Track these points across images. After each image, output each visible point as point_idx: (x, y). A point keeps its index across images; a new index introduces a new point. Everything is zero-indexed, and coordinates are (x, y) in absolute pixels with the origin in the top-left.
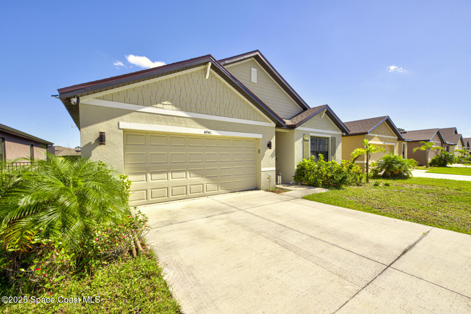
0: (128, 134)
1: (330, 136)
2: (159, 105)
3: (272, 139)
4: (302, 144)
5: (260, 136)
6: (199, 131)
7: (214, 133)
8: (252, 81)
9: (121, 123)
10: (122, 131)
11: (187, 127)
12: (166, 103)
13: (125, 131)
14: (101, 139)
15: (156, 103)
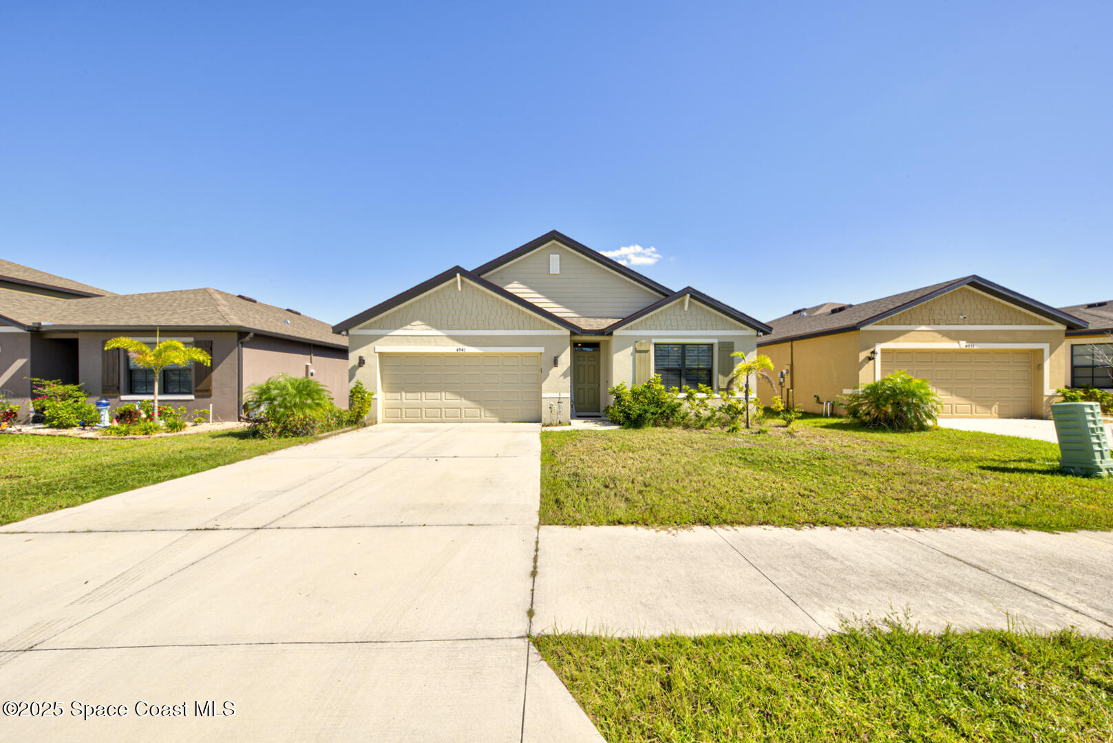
0: (382, 355)
1: (715, 341)
2: (409, 327)
3: (564, 354)
4: (631, 357)
5: (542, 350)
6: (451, 348)
7: (470, 350)
8: (551, 272)
9: (376, 347)
10: (377, 354)
11: (437, 345)
12: (415, 323)
13: (381, 354)
14: (362, 362)
15: (406, 325)
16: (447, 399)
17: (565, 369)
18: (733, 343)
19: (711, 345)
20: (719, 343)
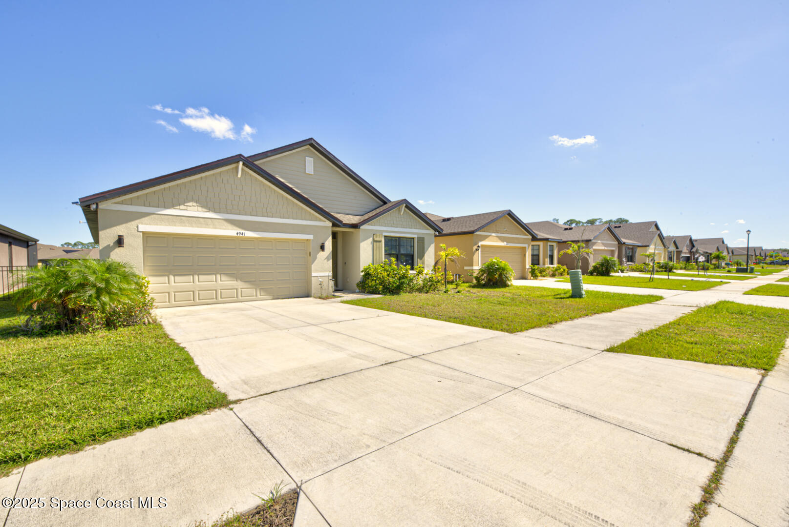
0: (147, 236)
1: (415, 236)
2: (182, 207)
3: (327, 241)
4: (371, 245)
5: (311, 237)
6: (231, 232)
7: (249, 234)
8: (307, 172)
9: (140, 226)
10: (141, 234)
11: (215, 228)
12: (190, 204)
13: (144, 233)
14: (120, 242)
15: (179, 205)
16: (223, 282)
17: (328, 254)
18: (424, 238)
19: (413, 238)
20: (418, 237)
